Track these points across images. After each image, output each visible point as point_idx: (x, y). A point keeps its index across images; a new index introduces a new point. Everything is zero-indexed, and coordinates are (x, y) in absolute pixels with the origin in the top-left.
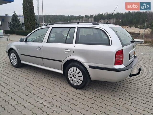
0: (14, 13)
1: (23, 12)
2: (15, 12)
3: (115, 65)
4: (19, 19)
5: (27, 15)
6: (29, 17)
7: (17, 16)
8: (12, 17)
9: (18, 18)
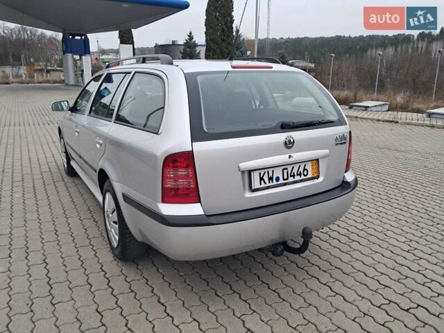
0: (187, 38)
1: (206, 33)
2: (191, 33)
3: (163, 201)
4: (199, 53)
5: (214, 41)
6: (217, 44)
7: (195, 45)
8: (182, 48)
9: (198, 49)
